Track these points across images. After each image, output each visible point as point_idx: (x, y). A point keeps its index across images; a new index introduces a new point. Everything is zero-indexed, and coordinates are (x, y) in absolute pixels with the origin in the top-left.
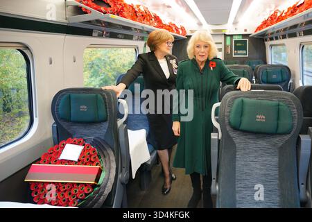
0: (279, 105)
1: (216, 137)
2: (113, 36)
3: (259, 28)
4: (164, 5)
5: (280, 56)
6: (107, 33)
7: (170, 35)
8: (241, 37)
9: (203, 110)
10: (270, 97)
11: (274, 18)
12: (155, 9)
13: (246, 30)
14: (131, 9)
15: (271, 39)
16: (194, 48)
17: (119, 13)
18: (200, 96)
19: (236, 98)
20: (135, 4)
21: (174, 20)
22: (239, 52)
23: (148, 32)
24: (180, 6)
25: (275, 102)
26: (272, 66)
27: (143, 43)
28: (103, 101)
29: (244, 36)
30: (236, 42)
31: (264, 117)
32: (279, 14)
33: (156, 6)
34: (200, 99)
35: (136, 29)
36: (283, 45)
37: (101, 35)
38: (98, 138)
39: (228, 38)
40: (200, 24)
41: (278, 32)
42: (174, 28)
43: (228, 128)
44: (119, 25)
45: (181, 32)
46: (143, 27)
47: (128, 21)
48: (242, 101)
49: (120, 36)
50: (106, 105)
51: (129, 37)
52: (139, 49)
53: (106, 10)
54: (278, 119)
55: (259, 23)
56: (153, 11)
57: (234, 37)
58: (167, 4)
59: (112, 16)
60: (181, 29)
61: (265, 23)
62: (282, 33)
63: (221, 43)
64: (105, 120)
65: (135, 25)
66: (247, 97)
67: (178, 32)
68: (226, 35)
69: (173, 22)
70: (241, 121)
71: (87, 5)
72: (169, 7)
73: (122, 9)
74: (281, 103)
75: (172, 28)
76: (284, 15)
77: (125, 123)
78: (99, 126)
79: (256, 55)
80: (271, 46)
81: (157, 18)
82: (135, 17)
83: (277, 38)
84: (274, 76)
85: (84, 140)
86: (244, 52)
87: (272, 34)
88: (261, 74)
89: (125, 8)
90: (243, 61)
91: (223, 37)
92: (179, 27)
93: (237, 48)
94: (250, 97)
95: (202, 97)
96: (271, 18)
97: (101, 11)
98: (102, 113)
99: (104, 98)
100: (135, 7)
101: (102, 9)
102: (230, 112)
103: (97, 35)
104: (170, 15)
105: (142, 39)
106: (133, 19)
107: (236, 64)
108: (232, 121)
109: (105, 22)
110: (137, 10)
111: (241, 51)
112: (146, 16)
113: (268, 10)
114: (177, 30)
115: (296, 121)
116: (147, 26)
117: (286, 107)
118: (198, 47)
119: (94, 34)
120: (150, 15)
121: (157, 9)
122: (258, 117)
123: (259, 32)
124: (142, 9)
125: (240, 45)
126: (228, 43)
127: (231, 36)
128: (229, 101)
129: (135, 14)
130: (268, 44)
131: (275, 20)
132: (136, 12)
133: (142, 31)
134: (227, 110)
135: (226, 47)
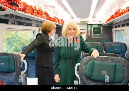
0: (115, 65)
1: (77, 83)
2: (20, 24)
3: (108, 20)
4: (51, 6)
5: (122, 38)
6: (17, 22)
7: (54, 24)
8: (97, 25)
9: (71, 67)
10: (111, 61)
11: (118, 14)
12: (45, 9)
13: (100, 22)
14: (31, 8)
15: (116, 27)
16: (67, 30)
17: (23, 10)
18: (69, 59)
19: (90, 60)
20: (33, 5)
21: (57, 15)
22: (96, 35)
23: (41, 22)
24: (60, 7)
25: (113, 63)
26: (116, 43)
27: (38, 28)
28: (13, 61)
29: (99, 25)
30: (94, 28)
31: (106, 72)
32: (121, 11)
33: (46, 6)
34: (69, 61)
35: (34, 20)
36: (123, 30)
37: (13, 23)
38: (10, 81)
39: (89, 26)
40: (72, 18)
41: (120, 22)
42: (57, 20)
43: (84, 78)
44: (24, 18)
45: (61, 22)
46: (38, 19)
47: (28, 15)
48: (93, 62)
49: (24, 24)
50: (15, 63)
51: (30, 25)
52: (36, 32)
53: (16, 8)
54: (115, 73)
55: (109, 17)
56: (44, 10)
57: (93, 25)
58: (52, 6)
59: (19, 12)
60: (61, 20)
61: (112, 17)
62: (123, 23)
63: (85, 29)
64: (14, 71)
65: (33, 18)
66: (97, 60)
67: (59, 22)
68: (88, 25)
69: (56, 16)
70: (92, 74)
71: (5, 5)
72: (53, 7)
73: (25, 8)
74: (117, 64)
75: (55, 20)
76: (124, 12)
77: (25, 73)
78: (11, 74)
79: (106, 37)
80: (116, 31)
81: (46, 14)
82: (33, 13)
83: (119, 26)
84: (116, 49)
85: (2, 82)
86: (99, 34)
87: (116, 23)
88: (108, 48)
89: (27, 8)
90: (98, 40)
91: (86, 25)
92: (60, 19)
93: (94, 32)
94: (98, 60)
95: (70, 60)
96: (116, 13)
97: (13, 9)
98: (12, 67)
99: (14, 59)
100: (33, 7)
101: (14, 8)
102: (85, 69)
103: (11, 23)
104: (54, 12)
105: (38, 26)
106: (32, 14)
107: (93, 41)
108: (87, 73)
109: (16, 16)
110: (34, 8)
111: (97, 34)
112: (39, 13)
113: (114, 9)
114: (58, 21)
115: (126, 75)
116: (40, 18)
117: (120, 67)
118: (69, 30)
119: (9, 23)
120: (42, 12)
121: (47, 8)
122: (102, 72)
123: (108, 22)
124: (37, 8)
125: (96, 31)
126: (89, 29)
127: (91, 25)
128: (85, 62)
129: (33, 11)
130: (114, 30)
131: (118, 15)
132: (33, 10)
133: (37, 21)
134: (84, 68)
135: (88, 31)
